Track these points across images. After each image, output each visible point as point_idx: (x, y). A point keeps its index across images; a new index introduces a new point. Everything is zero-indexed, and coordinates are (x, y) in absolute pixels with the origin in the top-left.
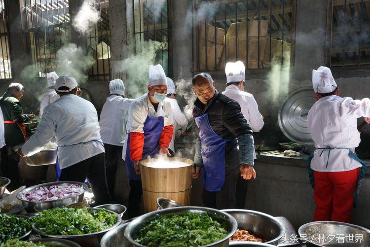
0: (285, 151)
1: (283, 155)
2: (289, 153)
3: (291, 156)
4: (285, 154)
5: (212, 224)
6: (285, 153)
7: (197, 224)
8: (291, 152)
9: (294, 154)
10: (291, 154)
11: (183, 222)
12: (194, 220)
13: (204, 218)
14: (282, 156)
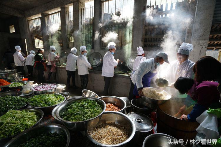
4: (129, 75)
5: (96, 106)
7: (90, 106)
11: (84, 105)
12: (89, 104)
13: (94, 103)
14: (128, 75)
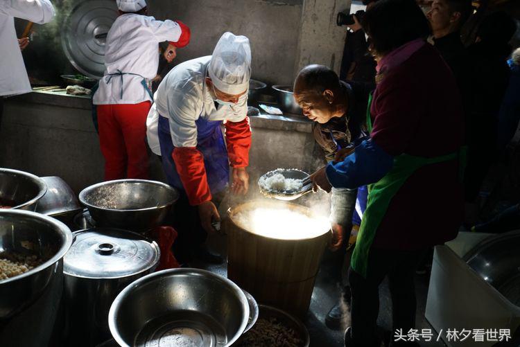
0: (68, 87)
1: (66, 92)
2: (74, 90)
3: (77, 94)
6: (68, 90)
8: (77, 89)
9: (81, 92)
10: (77, 91)
14: (64, 94)
